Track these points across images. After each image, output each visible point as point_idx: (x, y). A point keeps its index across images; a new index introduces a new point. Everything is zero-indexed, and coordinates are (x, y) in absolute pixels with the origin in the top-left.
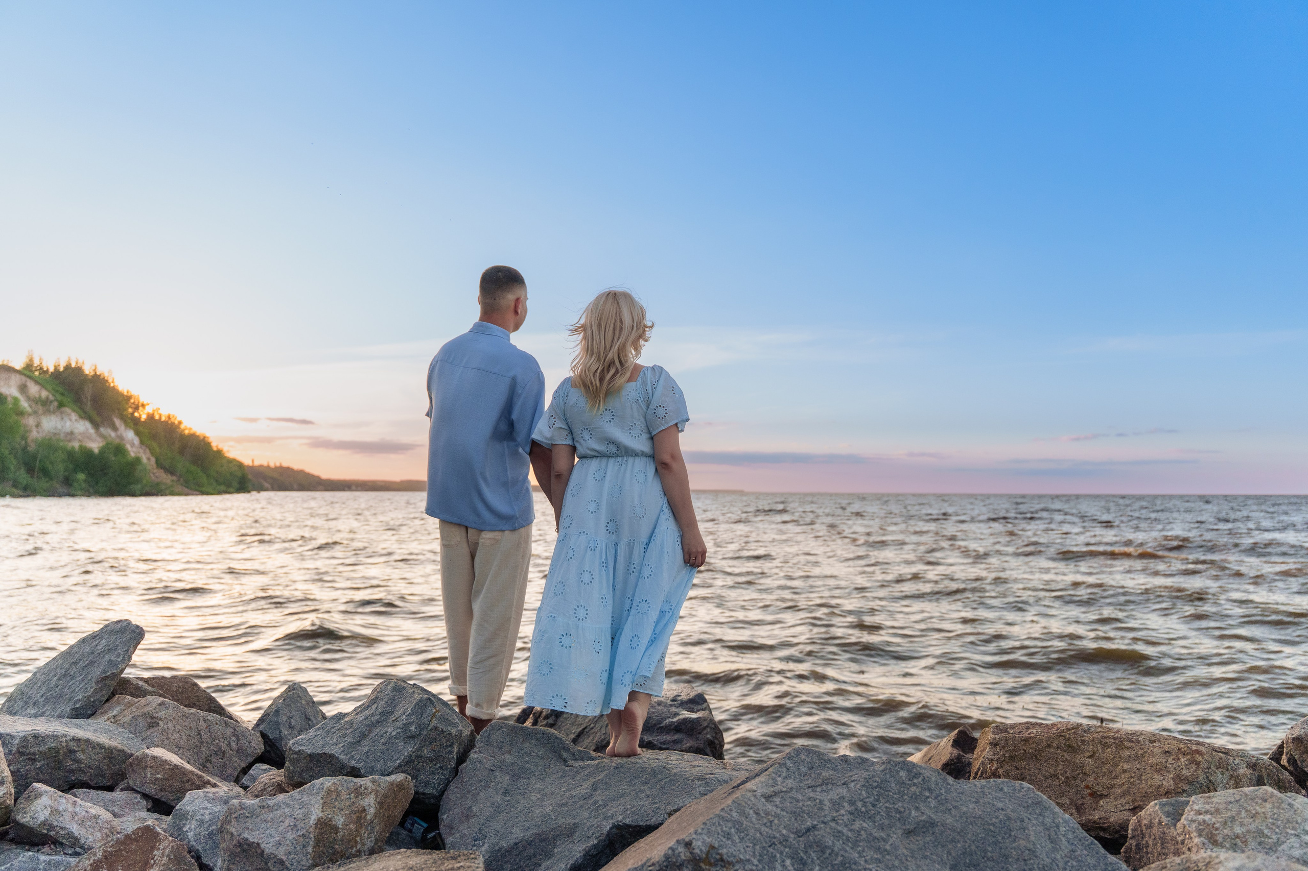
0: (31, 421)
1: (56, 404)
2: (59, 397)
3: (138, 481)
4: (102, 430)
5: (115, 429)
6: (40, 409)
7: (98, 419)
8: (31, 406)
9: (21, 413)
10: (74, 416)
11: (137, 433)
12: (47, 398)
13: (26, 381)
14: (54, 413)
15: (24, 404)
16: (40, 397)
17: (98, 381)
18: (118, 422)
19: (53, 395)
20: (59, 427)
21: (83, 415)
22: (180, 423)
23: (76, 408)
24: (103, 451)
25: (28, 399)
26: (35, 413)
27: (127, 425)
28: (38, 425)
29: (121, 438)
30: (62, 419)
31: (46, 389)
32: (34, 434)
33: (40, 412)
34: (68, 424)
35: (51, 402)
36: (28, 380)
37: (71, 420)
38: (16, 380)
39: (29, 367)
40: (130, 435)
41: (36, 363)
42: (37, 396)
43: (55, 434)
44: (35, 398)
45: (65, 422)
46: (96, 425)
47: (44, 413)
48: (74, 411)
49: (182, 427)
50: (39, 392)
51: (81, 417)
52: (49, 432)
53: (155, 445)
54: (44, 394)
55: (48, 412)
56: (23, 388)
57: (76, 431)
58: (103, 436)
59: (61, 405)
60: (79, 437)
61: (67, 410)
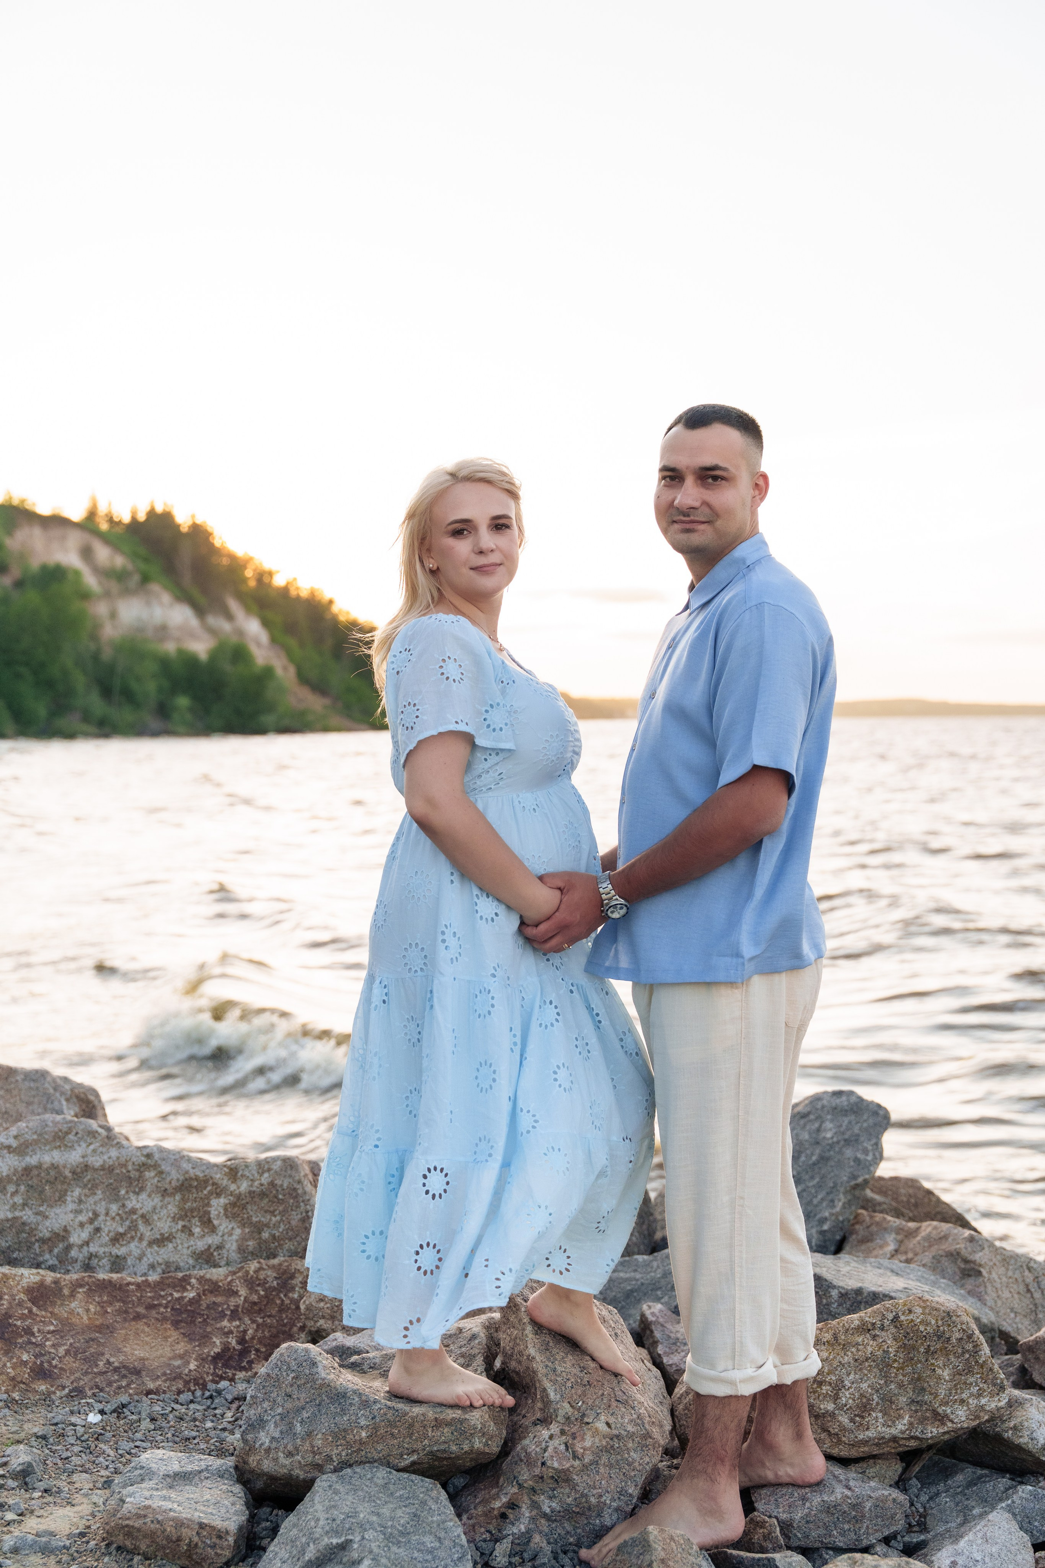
0: (101, 609)
1: (136, 578)
2: (143, 566)
3: (270, 708)
4: (211, 620)
5: (229, 617)
6: (114, 587)
7: (202, 600)
8: (100, 583)
9: (85, 595)
10: (166, 598)
11: (266, 623)
12: (124, 568)
14: (136, 593)
15: (91, 581)
16: (113, 567)
17: (199, 534)
18: (234, 605)
19: (133, 563)
20: (144, 617)
21: (179, 595)
22: (331, 602)
23: (170, 584)
24: (214, 655)
25: (97, 570)
26: (107, 594)
27: (248, 610)
28: (113, 615)
29: (240, 633)
30: (148, 603)
31: (123, 553)
32: (109, 632)
33: (115, 593)
34: (158, 611)
35: (130, 575)
36: (93, 539)
37: (161, 605)
38: (75, 539)
39: (92, 515)
40: (253, 627)
41: (102, 509)
42: (109, 565)
43: (139, 630)
44: (107, 569)
45: (153, 610)
46: (200, 611)
47: (121, 595)
48: (166, 588)
49: (335, 609)
50: (112, 558)
51: (177, 600)
53: (292, 642)
54: (120, 561)
55: (127, 592)
56: (87, 553)
57: (170, 624)
58: (212, 631)
59: (145, 579)
60: (174, 635)
61: (155, 587)
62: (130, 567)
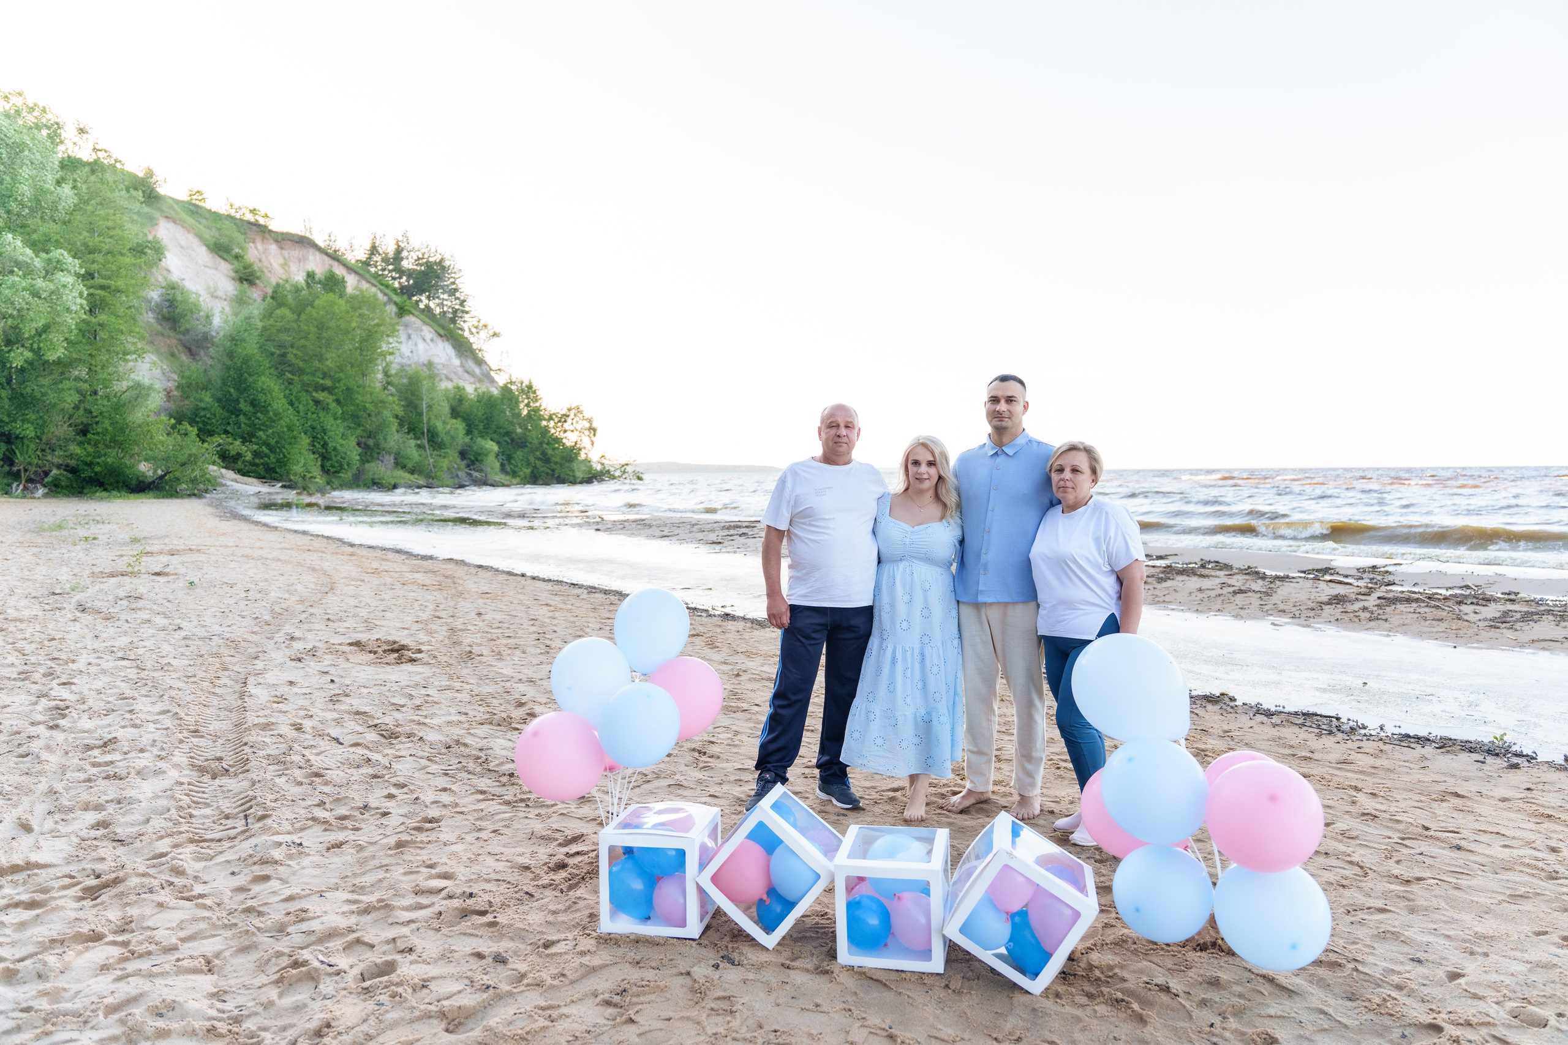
1: (392, 309)
2: (395, 298)
10: (428, 333)
13: (331, 266)
19: (385, 294)
20: (407, 352)
23: (427, 320)
30: (409, 337)
31: (368, 282)
34: (421, 346)
36: (336, 264)
37: (424, 339)
45: (416, 344)
48: (425, 323)
51: (440, 335)
57: (436, 360)
59: (401, 311)
60: (445, 372)
61: (414, 323)
62: (381, 297)
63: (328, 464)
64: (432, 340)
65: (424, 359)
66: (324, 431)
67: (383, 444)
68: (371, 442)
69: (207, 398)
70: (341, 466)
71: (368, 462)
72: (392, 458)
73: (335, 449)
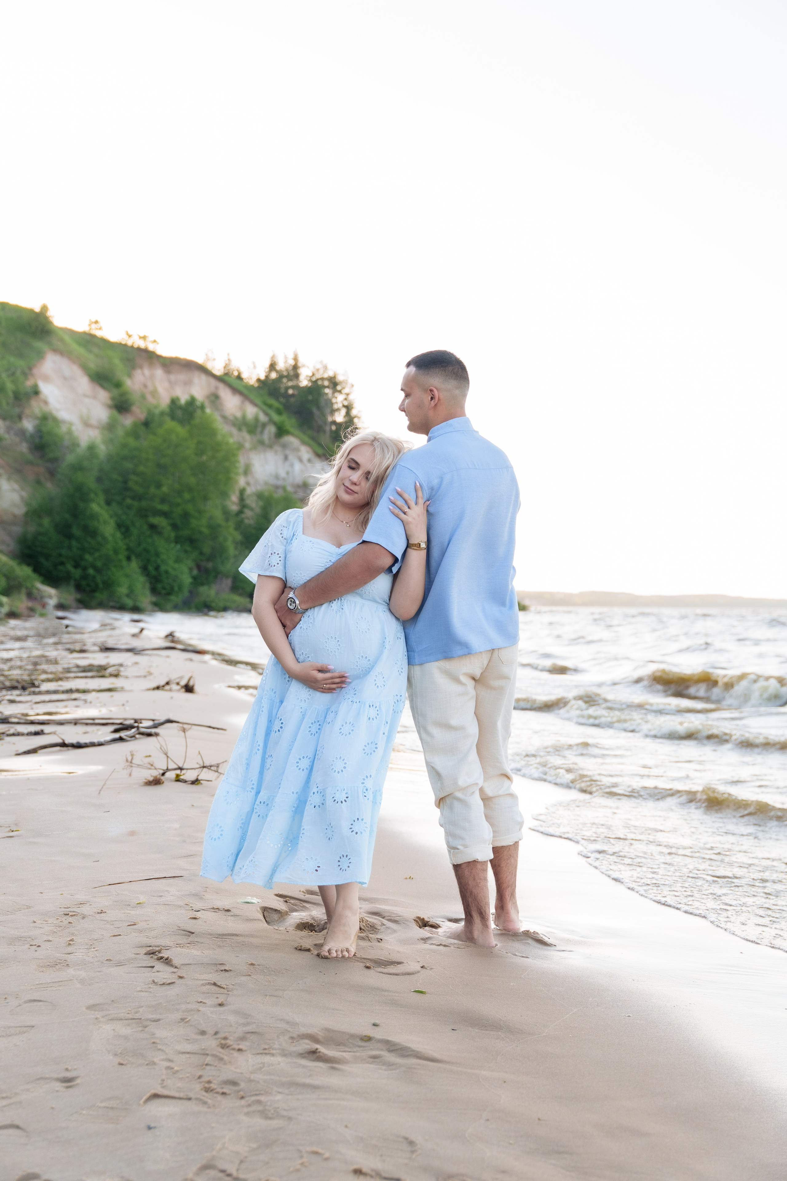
0: (240, 462)
1: (271, 429)
2: (276, 417)
6: (247, 440)
8: (234, 434)
10: (305, 452)
12: (256, 419)
14: (270, 447)
16: (244, 417)
19: (267, 414)
20: (283, 474)
21: (320, 451)
23: (306, 439)
25: (227, 417)
30: (286, 458)
31: (252, 403)
33: (247, 445)
34: (297, 467)
35: (264, 426)
36: (221, 386)
37: (300, 460)
42: (239, 415)
43: (277, 487)
44: (236, 418)
45: (292, 465)
47: (254, 448)
48: (304, 443)
50: (241, 408)
51: (318, 455)
52: (266, 483)
54: (251, 411)
55: (261, 446)
56: (214, 401)
59: (281, 432)
61: (292, 440)
62: (263, 418)
63: (159, 586)
64: (309, 461)
65: (299, 480)
66: (157, 555)
67: (221, 568)
68: (210, 565)
69: (46, 521)
70: (172, 588)
71: (202, 584)
72: (229, 582)
73: (167, 572)
